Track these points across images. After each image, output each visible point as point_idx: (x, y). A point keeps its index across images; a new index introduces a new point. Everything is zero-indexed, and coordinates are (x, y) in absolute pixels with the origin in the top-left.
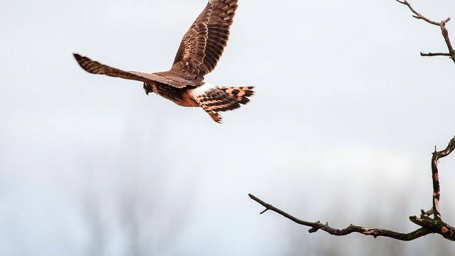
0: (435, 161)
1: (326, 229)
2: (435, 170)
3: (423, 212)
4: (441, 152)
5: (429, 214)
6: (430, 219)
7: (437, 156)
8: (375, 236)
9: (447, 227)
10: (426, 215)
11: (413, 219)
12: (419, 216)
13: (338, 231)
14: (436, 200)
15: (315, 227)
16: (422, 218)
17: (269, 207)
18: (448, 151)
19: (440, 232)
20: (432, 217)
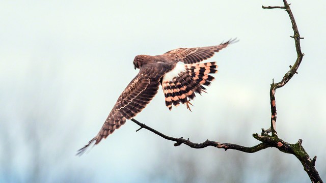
0: (273, 91)
1: (188, 143)
2: (272, 98)
3: (263, 130)
4: (278, 84)
5: (268, 132)
6: (269, 136)
7: (274, 87)
8: (226, 149)
9: (282, 143)
10: (266, 133)
11: (255, 136)
12: (260, 134)
13: (197, 145)
14: (273, 121)
15: (179, 142)
16: (262, 135)
17: (143, 126)
18: (283, 83)
19: (276, 146)
20: (270, 134)
